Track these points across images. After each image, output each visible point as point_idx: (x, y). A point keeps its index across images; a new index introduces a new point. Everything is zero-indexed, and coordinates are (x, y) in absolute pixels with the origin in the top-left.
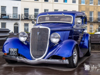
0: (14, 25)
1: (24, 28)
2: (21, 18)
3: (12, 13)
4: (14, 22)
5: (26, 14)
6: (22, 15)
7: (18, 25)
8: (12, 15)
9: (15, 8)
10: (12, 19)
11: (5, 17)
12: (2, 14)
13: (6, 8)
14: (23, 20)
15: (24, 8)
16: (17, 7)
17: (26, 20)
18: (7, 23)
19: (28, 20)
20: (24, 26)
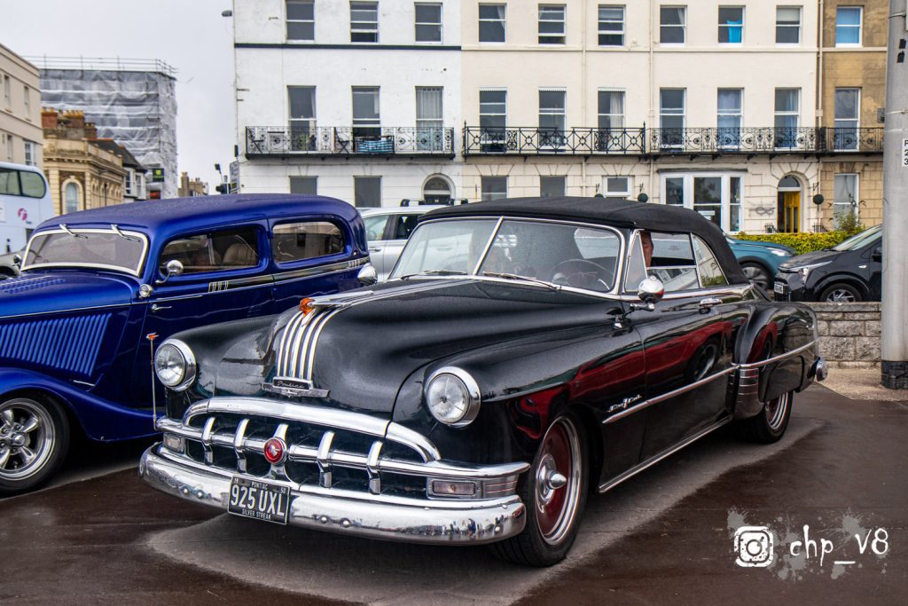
0: (427, 187)
2: (459, 149)
3: (414, 125)
4: (424, 173)
5: (493, 126)
6: (466, 129)
7: (445, 186)
8: (411, 136)
9: (429, 94)
10: (412, 158)
11: (371, 145)
12: (356, 132)
13: (378, 95)
14: (474, 160)
15: (481, 92)
16: (440, 89)
17: (492, 160)
18: (387, 176)
19: (504, 160)
20: (482, 192)
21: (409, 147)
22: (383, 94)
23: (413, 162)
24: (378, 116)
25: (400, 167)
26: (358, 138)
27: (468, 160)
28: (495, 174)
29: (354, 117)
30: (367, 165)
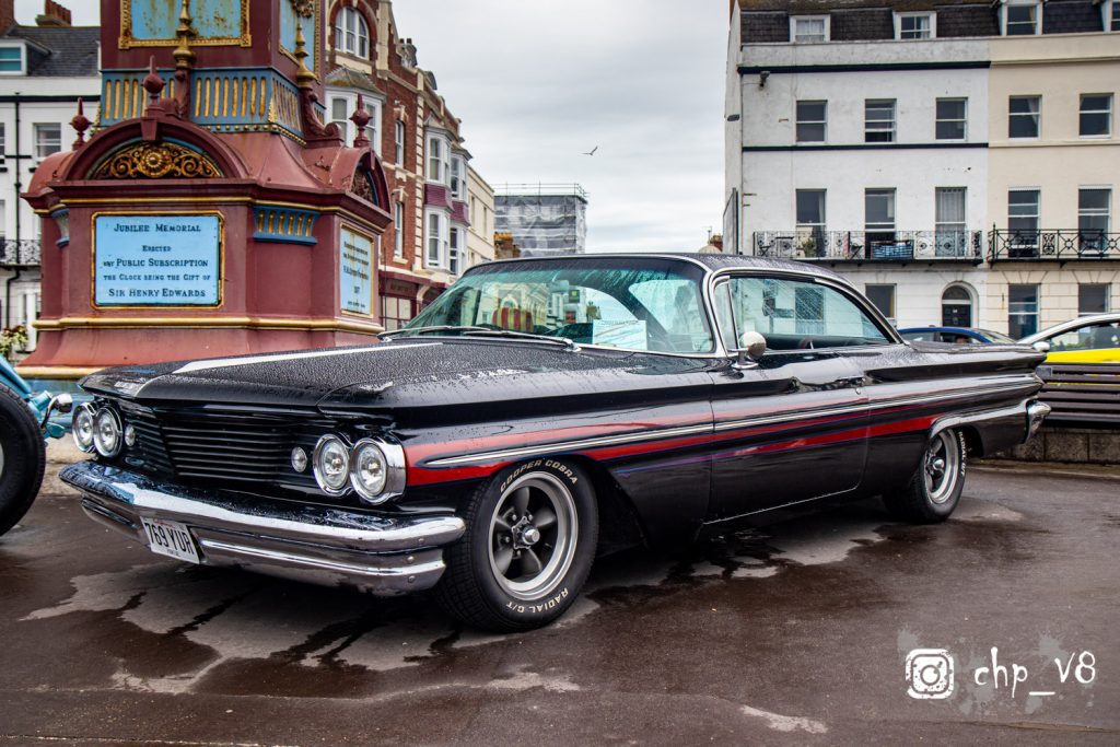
0: (946, 296)
1: (1006, 314)
2: (985, 253)
3: (933, 229)
4: (944, 280)
5: (1024, 230)
6: (996, 232)
7: (966, 295)
8: (930, 241)
9: (951, 196)
10: (930, 265)
11: (888, 251)
12: (869, 237)
13: (893, 198)
14: (1002, 266)
15: (1010, 192)
16: (963, 190)
17: (1022, 266)
18: (902, 284)
19: (1035, 266)
20: (1010, 300)
21: (929, 253)
22: (899, 196)
23: (932, 268)
24: (892, 219)
25: (916, 274)
26: (874, 243)
27: (994, 267)
28: (1025, 282)
29: (867, 220)
30: (880, 272)
